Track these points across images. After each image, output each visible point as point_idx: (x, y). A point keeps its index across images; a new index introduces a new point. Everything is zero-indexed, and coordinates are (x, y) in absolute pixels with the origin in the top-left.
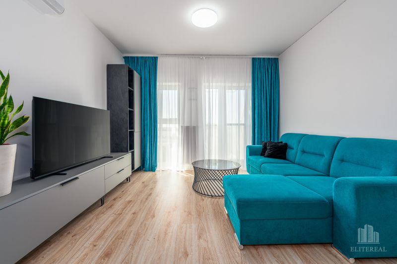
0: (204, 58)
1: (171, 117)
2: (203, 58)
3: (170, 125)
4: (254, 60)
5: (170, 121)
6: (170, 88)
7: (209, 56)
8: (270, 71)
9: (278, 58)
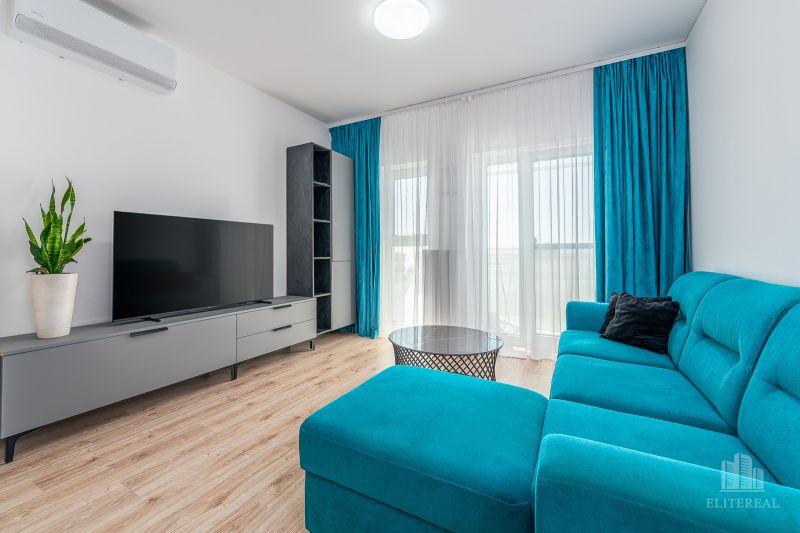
0: (470, 98)
1: (404, 234)
2: (467, 99)
3: (405, 248)
4: (600, 73)
5: (404, 241)
6: (403, 175)
7: (480, 90)
8: (653, 92)
9: (684, 49)
